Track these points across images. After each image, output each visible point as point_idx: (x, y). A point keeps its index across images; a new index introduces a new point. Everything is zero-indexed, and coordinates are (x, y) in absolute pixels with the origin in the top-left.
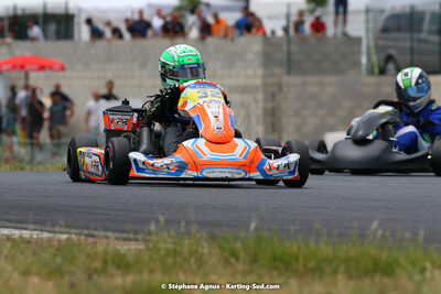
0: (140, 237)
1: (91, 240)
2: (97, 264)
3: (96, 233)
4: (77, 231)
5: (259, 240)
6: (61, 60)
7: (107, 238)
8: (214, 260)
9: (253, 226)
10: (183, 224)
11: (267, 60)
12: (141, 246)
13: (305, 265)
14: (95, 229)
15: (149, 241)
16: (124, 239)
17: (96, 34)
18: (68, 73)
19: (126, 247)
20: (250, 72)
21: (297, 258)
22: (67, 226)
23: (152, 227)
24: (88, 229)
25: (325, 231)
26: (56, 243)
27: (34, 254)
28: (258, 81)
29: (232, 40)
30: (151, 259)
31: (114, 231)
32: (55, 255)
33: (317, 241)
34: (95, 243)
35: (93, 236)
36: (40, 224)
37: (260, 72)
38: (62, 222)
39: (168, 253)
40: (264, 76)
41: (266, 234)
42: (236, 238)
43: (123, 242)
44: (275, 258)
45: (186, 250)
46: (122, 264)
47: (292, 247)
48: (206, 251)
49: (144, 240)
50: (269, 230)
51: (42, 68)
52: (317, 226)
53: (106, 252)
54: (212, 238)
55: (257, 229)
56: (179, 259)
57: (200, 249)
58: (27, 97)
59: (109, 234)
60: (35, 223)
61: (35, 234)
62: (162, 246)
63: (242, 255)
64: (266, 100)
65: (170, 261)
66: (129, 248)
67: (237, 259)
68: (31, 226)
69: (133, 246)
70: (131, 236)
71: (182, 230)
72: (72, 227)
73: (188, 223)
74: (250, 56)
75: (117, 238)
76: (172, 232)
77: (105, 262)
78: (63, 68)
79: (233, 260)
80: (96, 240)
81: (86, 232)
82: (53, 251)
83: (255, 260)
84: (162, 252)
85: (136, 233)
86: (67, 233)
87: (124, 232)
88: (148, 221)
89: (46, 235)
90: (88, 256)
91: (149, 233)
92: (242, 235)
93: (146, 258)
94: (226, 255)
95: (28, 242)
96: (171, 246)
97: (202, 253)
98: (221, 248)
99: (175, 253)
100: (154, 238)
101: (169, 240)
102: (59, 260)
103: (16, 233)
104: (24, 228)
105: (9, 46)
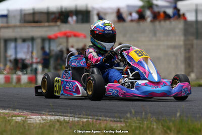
0: (122, 120)
1: (98, 121)
3: (101, 118)
4: (92, 118)
5: (182, 121)
6: (84, 33)
7: (106, 120)
8: (159, 132)
9: (178, 114)
10: (144, 113)
11: (186, 32)
12: (123, 125)
14: (100, 116)
15: (127, 122)
16: (115, 121)
20: (177, 38)
21: (200, 130)
22: (86, 115)
23: (129, 115)
24: (96, 116)
26: (81, 123)
27: (70, 128)
28: (181, 43)
31: (110, 117)
34: (100, 123)
35: (100, 120)
36: (73, 114)
37: (182, 38)
38: (84, 113)
39: (136, 128)
40: (185, 41)
41: (185, 118)
42: (170, 121)
43: (114, 123)
44: (189, 130)
45: (145, 126)
47: (198, 125)
48: (155, 127)
49: (124, 121)
50: (187, 117)
51: (75, 36)
54: (158, 120)
55: (180, 116)
56: (142, 131)
57: (152, 126)
59: (108, 119)
60: (71, 113)
61: (71, 119)
62: (133, 124)
63: (173, 129)
64: (185, 52)
65: (138, 132)
66: (117, 126)
67: (171, 131)
68: (69, 115)
69: (119, 125)
70: (118, 119)
71: (143, 116)
72: (90, 115)
73: (146, 114)
74: (177, 30)
75: (111, 121)
76: (138, 118)
78: (85, 37)
79: (168, 131)
80: (101, 121)
81: (96, 117)
83: (179, 131)
84: (133, 128)
85: (120, 118)
86: (86, 118)
87: (115, 117)
88: (126, 112)
89: (76, 119)
91: (127, 118)
92: (173, 119)
94: (165, 129)
95: (68, 122)
96: (138, 125)
97: (153, 128)
98: (163, 125)
99: (140, 128)
100: (129, 120)
101: (137, 122)
103: (62, 118)
104: (66, 116)
105: (58, 26)
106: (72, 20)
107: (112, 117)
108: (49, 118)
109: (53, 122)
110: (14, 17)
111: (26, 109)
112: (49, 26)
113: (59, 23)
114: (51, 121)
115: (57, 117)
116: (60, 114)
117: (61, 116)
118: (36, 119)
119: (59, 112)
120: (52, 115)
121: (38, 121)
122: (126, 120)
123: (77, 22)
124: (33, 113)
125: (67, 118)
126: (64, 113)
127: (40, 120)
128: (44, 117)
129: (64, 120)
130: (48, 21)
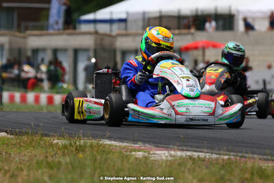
1: (244, 159)
2: (247, 175)
3: (246, 155)
4: (235, 154)
7: (253, 158)
14: (246, 153)
16: (265, 159)
19: (266, 165)
22: (228, 151)
24: (241, 152)
26: (221, 161)
27: (207, 167)
31: (258, 154)
32: (220, 169)
34: (246, 162)
35: (245, 157)
36: (211, 149)
38: (225, 148)
59: (255, 156)
60: (208, 148)
61: (208, 155)
66: (269, 166)
68: (205, 150)
69: (271, 164)
70: (270, 157)
72: (234, 152)
75: (260, 159)
80: (247, 159)
81: (240, 154)
82: (219, 166)
86: (228, 155)
87: (265, 155)
89: (214, 156)
90: (241, 170)
95: (203, 160)
102: (222, 172)
103: (196, 154)
104: (200, 152)
105: (192, 34)
106: (210, 26)
107: (261, 154)
108: (179, 153)
109: (184, 159)
110: (135, 21)
111: (149, 142)
112: (179, 34)
113: (193, 30)
114: (181, 157)
115: (189, 153)
116: (193, 149)
117: (195, 151)
118: (162, 154)
119: (192, 147)
120: (183, 150)
121: (164, 158)
123: (217, 29)
124: (158, 147)
125: (202, 155)
126: (198, 148)
127: (167, 157)
128: (173, 152)
129: (199, 157)
130: (179, 28)
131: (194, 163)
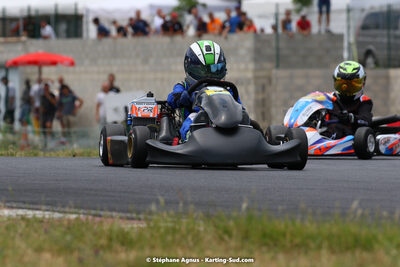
0: (142, 216)
1: (98, 219)
2: (103, 241)
3: (102, 213)
4: (86, 212)
5: (250, 218)
6: (71, 56)
7: (112, 217)
8: (209, 237)
9: (244, 206)
10: (181, 205)
11: (258, 55)
12: (143, 225)
13: (292, 241)
14: (102, 210)
15: (151, 220)
16: (128, 219)
17: (103, 32)
18: (77, 68)
19: (130, 226)
20: (242, 66)
21: (284, 235)
22: (75, 207)
23: (153, 207)
24: (95, 209)
25: (310, 210)
26: (65, 223)
27: (46, 232)
28: (250, 75)
29: (226, 38)
30: (152, 236)
31: (119, 211)
32: (65, 234)
33: (302, 220)
34: (101, 222)
35: (100, 216)
36: (51, 205)
37: (251, 66)
38: (71, 203)
39: (167, 231)
40: (255, 70)
41: (256, 213)
42: (229, 217)
43: (127, 222)
44: (264, 235)
45: (184, 229)
46: (126, 241)
47: (280, 225)
48: (202, 229)
49: (146, 219)
50: (260, 210)
51: (54, 63)
52: (303, 206)
53: (111, 231)
54: (208, 217)
55: (248, 208)
56: (178, 236)
57: (196, 227)
58: (40, 90)
59: (114, 214)
60: (47, 204)
61: (47, 215)
62: (162, 224)
63: (235, 232)
64: (257, 92)
65: (170, 238)
66: (133, 227)
67: (230, 236)
68: (44, 207)
69: (136, 225)
70: (134, 215)
71: (181, 209)
72: (81, 208)
73: (186, 204)
74: (242, 52)
75: (121, 218)
76: (172, 212)
77: (110, 239)
78: (72, 64)
79: (226, 237)
80: (103, 219)
81: (93, 212)
82: (63, 229)
83: (246, 237)
84: (162, 230)
85: (138, 213)
86: (75, 213)
87: (128, 211)
88: (149, 202)
89: (57, 215)
90: (95, 234)
91: (151, 213)
92: (235, 214)
93: (148, 235)
94: (220, 232)
95: (41, 221)
96: (170, 225)
97: (199, 231)
98: (216, 226)
99: (174, 231)
100: (155, 217)
101: (169, 219)
102: (68, 238)
103: (30, 213)
104: (37, 209)
105: (24, 43)
107: (123, 211)
108: (6, 212)
109: (14, 220)
112: (5, 43)
114: (9, 218)
115: (20, 212)
116: (27, 206)
117: (29, 209)
119: (24, 202)
120: (12, 208)
122: (149, 217)
125: (39, 214)
126: (34, 204)
129: (34, 216)
130: (4, 35)
131: (27, 226)
